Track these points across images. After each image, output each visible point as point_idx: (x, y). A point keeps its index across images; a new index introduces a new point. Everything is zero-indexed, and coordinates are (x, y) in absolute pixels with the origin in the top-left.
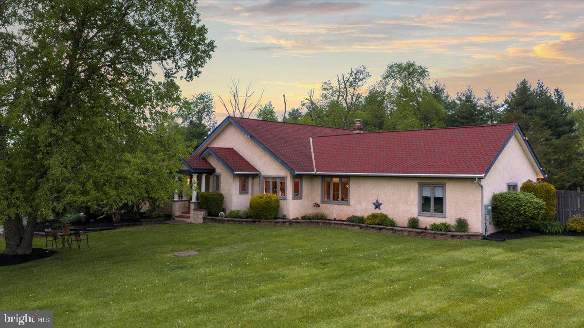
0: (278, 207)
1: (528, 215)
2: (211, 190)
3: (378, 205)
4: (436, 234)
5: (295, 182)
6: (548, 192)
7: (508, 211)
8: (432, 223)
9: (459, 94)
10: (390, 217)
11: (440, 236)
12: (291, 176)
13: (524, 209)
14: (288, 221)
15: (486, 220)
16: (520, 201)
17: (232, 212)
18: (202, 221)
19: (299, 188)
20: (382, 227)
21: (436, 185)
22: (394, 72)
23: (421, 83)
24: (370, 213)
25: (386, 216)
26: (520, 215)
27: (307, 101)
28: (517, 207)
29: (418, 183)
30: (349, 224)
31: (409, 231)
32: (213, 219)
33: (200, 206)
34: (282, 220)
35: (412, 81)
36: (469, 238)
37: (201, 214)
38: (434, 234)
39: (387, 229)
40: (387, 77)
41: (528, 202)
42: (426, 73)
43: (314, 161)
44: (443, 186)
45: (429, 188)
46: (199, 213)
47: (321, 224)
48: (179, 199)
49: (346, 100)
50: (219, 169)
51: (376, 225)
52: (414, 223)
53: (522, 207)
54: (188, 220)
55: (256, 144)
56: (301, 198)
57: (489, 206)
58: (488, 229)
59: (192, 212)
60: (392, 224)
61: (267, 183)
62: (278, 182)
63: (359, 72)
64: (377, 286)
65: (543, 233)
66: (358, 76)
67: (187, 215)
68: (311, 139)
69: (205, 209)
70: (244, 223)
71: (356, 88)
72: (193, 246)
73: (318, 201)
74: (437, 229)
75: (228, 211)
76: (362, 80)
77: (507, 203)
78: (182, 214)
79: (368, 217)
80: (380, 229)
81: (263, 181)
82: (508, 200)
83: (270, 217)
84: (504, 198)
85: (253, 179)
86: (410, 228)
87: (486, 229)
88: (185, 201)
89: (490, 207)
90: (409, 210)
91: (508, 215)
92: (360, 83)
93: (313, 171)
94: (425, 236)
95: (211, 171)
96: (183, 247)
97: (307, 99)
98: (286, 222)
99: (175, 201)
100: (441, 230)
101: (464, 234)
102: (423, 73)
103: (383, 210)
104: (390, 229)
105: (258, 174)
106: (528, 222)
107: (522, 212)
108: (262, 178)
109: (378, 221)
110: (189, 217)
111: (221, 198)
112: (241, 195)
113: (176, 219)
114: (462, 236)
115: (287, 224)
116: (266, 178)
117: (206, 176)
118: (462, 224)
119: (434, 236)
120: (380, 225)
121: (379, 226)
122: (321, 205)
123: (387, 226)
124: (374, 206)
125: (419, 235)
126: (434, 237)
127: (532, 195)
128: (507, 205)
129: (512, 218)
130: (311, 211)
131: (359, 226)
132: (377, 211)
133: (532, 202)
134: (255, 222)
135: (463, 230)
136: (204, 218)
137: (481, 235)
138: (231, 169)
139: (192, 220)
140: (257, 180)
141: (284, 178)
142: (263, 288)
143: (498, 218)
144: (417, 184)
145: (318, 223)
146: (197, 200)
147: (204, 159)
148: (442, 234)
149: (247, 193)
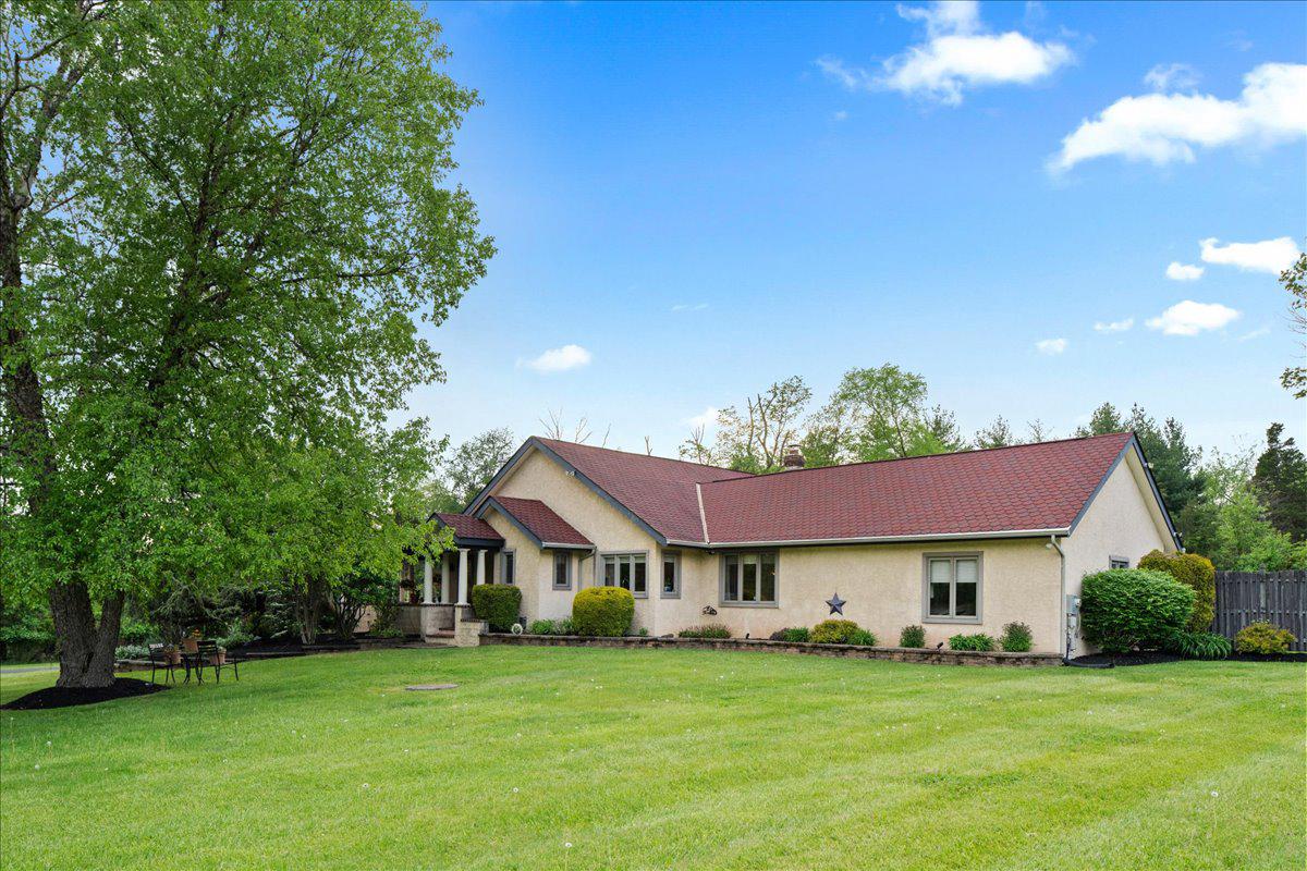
0: (631, 611)
1: (1163, 616)
2: (497, 580)
3: (836, 607)
4: (964, 655)
5: (666, 564)
6: (1198, 571)
7: (1119, 606)
8: (953, 635)
9: (981, 435)
10: (863, 626)
11: (971, 660)
12: (657, 551)
13: (1154, 602)
14: (651, 640)
15: (1068, 626)
16: (1143, 585)
17: (537, 624)
18: (477, 641)
19: (675, 575)
20: (847, 646)
21: (960, 558)
22: (856, 387)
23: (910, 405)
24: (820, 622)
25: (854, 626)
26: (1146, 613)
27: (691, 445)
28: (1139, 598)
29: (924, 554)
30: (776, 645)
31: (905, 652)
32: (499, 637)
33: (473, 614)
34: (640, 638)
35: (894, 404)
36: (1034, 663)
37: (478, 628)
38: (957, 656)
39: (858, 650)
40: (844, 397)
41: (1163, 588)
42: (921, 388)
43: (704, 524)
44: (975, 558)
45: (947, 564)
46: (471, 625)
47: (718, 645)
48: (434, 601)
49: (763, 444)
50: (513, 539)
51: (833, 643)
52: (913, 637)
53: (1148, 597)
54: (451, 642)
55: (587, 489)
56: (678, 597)
57: (1075, 597)
58: (1073, 646)
59: (458, 625)
60: (868, 640)
61: (609, 568)
62: (632, 563)
63: (789, 388)
64: (855, 729)
65: (1189, 657)
66: (787, 396)
67: (449, 633)
68: (698, 486)
69: (484, 618)
70: (562, 643)
71: (783, 420)
72: (450, 677)
73: (714, 602)
74: (964, 645)
75: (529, 623)
76: (795, 404)
77: (1116, 590)
78: (439, 631)
79: (818, 629)
80: (843, 651)
81: (601, 563)
82: (1118, 583)
83: (615, 631)
84: (1109, 580)
85: (580, 561)
86: (907, 646)
87: (1069, 645)
88: (445, 605)
89: (1078, 601)
90: (903, 613)
91: (1118, 614)
92: (791, 411)
93: (703, 540)
94: (939, 660)
95: (496, 545)
96: (428, 676)
97: (689, 441)
98: (646, 642)
99: (426, 606)
100: (974, 649)
101: (1023, 654)
102: (914, 387)
103: (847, 615)
104: (864, 650)
105: (591, 550)
106: (1159, 631)
107: (1149, 608)
108: (598, 557)
109: (837, 635)
110: (453, 637)
111: (516, 596)
112: (557, 592)
113: (428, 640)
114: (1019, 659)
115: (650, 645)
116: (607, 557)
117: (486, 554)
118: (1018, 636)
119: (959, 660)
120: (844, 643)
121: (841, 646)
122: (718, 610)
123: (859, 644)
124: (829, 608)
125: (927, 659)
126: (960, 663)
127: (1168, 575)
128: (1116, 593)
129: (1127, 621)
130: (697, 622)
131: (798, 646)
132: (836, 616)
133: (1170, 589)
134: (585, 641)
135: (1020, 646)
136: (482, 636)
137: (1059, 657)
138: (536, 538)
139: (457, 641)
140: (588, 562)
141: (643, 555)
142: (587, 732)
143: (1095, 624)
144: (920, 557)
145: (713, 645)
146: (469, 600)
147: (484, 522)
148: (975, 656)
149: (569, 588)
